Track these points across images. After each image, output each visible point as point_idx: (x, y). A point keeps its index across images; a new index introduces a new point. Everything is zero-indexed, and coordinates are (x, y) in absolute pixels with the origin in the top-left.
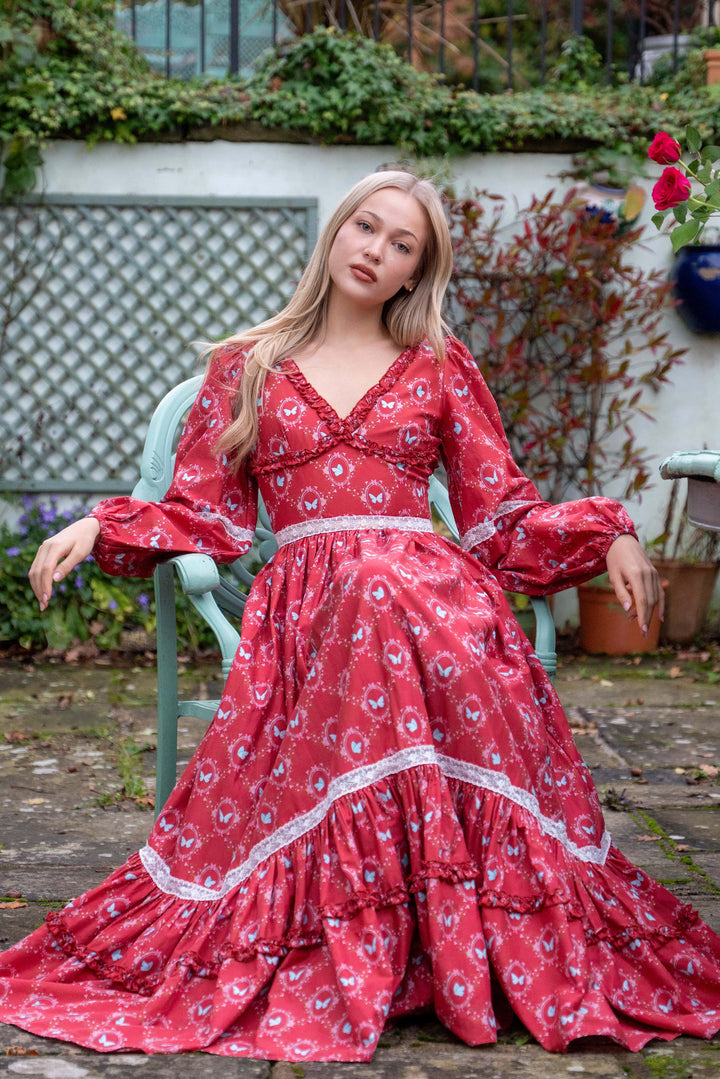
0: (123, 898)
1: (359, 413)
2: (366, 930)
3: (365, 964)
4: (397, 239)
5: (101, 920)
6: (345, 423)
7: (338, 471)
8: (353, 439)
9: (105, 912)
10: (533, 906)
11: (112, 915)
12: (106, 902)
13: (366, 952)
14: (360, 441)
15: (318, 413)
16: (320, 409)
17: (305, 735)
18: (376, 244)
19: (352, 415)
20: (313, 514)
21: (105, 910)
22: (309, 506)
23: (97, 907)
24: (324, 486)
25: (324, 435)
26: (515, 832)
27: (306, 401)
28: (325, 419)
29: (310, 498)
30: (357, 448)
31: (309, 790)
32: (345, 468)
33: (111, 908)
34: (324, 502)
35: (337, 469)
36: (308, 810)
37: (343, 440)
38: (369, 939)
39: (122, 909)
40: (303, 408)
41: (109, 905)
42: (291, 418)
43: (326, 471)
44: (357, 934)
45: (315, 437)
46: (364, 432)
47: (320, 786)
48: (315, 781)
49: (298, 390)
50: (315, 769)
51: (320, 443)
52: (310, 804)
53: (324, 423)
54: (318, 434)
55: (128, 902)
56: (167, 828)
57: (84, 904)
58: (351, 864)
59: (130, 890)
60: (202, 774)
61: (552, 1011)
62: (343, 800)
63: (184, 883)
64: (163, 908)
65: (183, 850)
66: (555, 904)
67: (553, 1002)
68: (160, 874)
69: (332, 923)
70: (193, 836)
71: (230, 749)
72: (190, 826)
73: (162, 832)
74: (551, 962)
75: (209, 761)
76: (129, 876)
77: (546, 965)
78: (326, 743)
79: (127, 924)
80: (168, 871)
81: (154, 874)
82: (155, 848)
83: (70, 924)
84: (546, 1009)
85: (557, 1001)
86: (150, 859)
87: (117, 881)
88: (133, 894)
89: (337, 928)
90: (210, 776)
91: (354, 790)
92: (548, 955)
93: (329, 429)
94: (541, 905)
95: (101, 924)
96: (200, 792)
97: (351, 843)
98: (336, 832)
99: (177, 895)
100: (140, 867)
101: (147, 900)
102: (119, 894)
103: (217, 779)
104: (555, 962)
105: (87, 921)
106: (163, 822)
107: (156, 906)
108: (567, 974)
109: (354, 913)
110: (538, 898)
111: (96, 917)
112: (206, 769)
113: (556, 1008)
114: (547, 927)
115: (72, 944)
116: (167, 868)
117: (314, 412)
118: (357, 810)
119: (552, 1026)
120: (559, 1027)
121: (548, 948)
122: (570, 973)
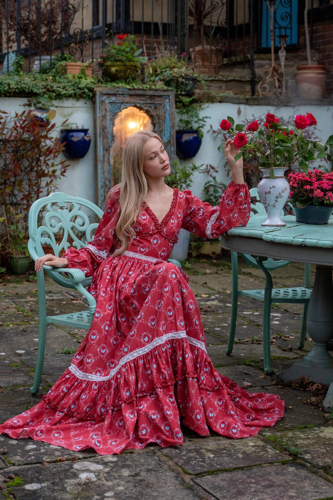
0: (68, 385)
5: (62, 394)
8: (162, 232)
9: (63, 391)
10: (215, 389)
11: (65, 392)
12: (62, 387)
15: (153, 220)
16: (153, 218)
20: (142, 252)
21: (62, 390)
22: (142, 249)
23: (59, 390)
25: (154, 228)
26: (207, 363)
27: (149, 214)
28: (155, 222)
29: (143, 247)
30: (163, 235)
31: (143, 341)
32: (157, 241)
33: (64, 389)
34: (147, 250)
35: (155, 241)
36: (142, 348)
37: (159, 231)
39: (68, 389)
40: (148, 217)
41: (64, 388)
42: (144, 220)
43: (152, 240)
47: (146, 339)
48: (144, 338)
49: (146, 209)
50: (144, 333)
51: (153, 231)
53: (154, 224)
55: (69, 386)
56: (79, 358)
57: (55, 390)
58: (165, 369)
59: (69, 381)
60: (92, 336)
61: (223, 426)
62: (160, 346)
63: (89, 374)
64: (84, 385)
65: (88, 363)
66: (224, 389)
67: (223, 423)
68: (78, 373)
69: (159, 390)
70: (91, 358)
71: (102, 327)
72: (90, 354)
73: (77, 359)
74: (221, 408)
75: (94, 331)
76: (68, 376)
77: (219, 409)
78: (149, 324)
79: (72, 394)
80: (80, 372)
81: (76, 373)
82: (75, 364)
83: (51, 398)
84: (220, 425)
85: (227, 423)
86: (73, 369)
87: (64, 379)
88: (71, 382)
89: (160, 392)
90: (95, 336)
91: (163, 343)
92: (221, 406)
93: (156, 226)
94: (217, 389)
95: (62, 395)
96: (92, 342)
97: (164, 362)
98: (158, 357)
99: (87, 379)
100: (70, 372)
101: (76, 383)
102: (66, 384)
103: (98, 337)
104: (223, 409)
105: (57, 396)
106: (77, 356)
107: (81, 385)
108: (228, 413)
109: (166, 387)
110: (216, 386)
111: (60, 393)
112: (94, 334)
113: (225, 425)
114: (220, 397)
115: (54, 405)
116: (79, 371)
117: (151, 219)
118: (164, 350)
119: (223, 431)
120: (230, 432)
121: (220, 404)
122: (230, 413)
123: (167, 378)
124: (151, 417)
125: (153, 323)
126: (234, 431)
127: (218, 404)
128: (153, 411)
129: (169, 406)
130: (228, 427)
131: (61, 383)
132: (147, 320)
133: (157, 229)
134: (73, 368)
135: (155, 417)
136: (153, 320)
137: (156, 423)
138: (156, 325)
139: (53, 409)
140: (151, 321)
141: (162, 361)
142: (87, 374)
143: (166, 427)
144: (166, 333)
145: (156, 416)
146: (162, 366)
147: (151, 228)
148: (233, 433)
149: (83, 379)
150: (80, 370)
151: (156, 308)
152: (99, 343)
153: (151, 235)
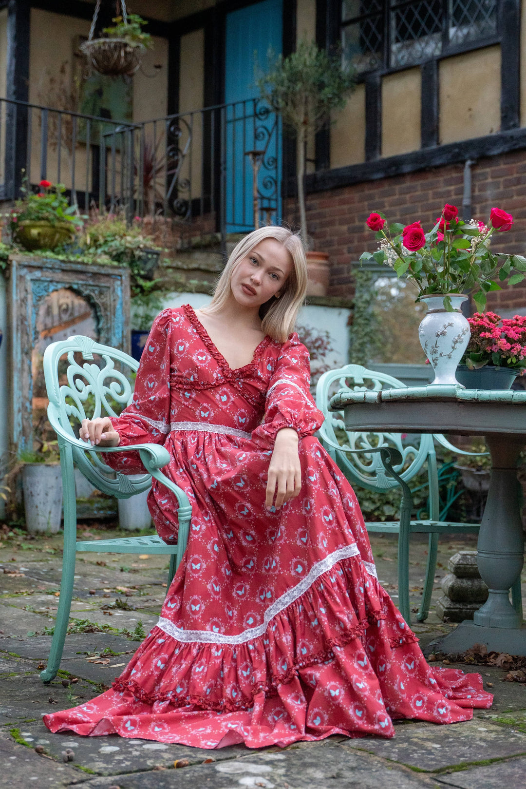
0: (163, 655)
2: (358, 652)
3: (361, 673)
4: (272, 272)
5: (156, 673)
6: (233, 372)
7: (224, 398)
8: (235, 383)
9: (157, 668)
11: (161, 668)
12: (154, 661)
13: (360, 665)
14: (239, 385)
16: (219, 360)
17: (285, 541)
18: (258, 275)
20: (204, 419)
21: (156, 666)
22: (203, 414)
23: (151, 667)
24: (215, 405)
25: (219, 375)
28: (222, 367)
29: (205, 410)
30: (236, 388)
31: (293, 573)
32: (229, 398)
33: (159, 664)
34: (212, 414)
36: (295, 585)
37: (229, 381)
38: (360, 658)
39: (166, 662)
40: (209, 357)
41: (157, 662)
42: (202, 362)
43: (217, 397)
44: (352, 655)
45: (214, 375)
46: (242, 380)
47: (300, 569)
48: (296, 567)
49: (207, 346)
50: (294, 560)
51: (217, 379)
52: (296, 581)
53: (221, 369)
54: (216, 374)
55: (166, 656)
56: (173, 606)
57: (142, 667)
58: (341, 612)
59: (165, 649)
60: (193, 565)
61: (419, 704)
62: (325, 575)
63: (202, 632)
64: (194, 651)
65: (195, 613)
66: (414, 642)
67: (419, 698)
68: (177, 634)
69: (338, 648)
70: (198, 603)
71: (209, 547)
72: (196, 597)
73: (170, 609)
74: (413, 675)
75: (196, 556)
76: (160, 641)
77: (410, 678)
78: (299, 543)
79: (174, 670)
80: (181, 630)
81: (174, 634)
82: (169, 618)
83: (139, 682)
84: (415, 702)
85: (426, 699)
86: (168, 627)
87: (154, 647)
88: (167, 650)
89: (341, 652)
90: (199, 565)
91: (329, 569)
92: (411, 671)
93: (223, 373)
94: (404, 642)
95: (157, 675)
96: (196, 576)
97: (338, 600)
98: (326, 594)
99: (199, 641)
100: (164, 633)
101: (177, 652)
102: (159, 654)
103: (204, 566)
104: (416, 675)
105: (149, 676)
106: (170, 603)
107: (190, 652)
108: (427, 682)
109: (348, 642)
110: (400, 638)
111: (152, 672)
112: (196, 562)
113: (423, 702)
114: (408, 655)
115: (145, 694)
116: (178, 629)
117: (215, 361)
118: (333, 580)
119: (421, 711)
120: (435, 714)
121: (410, 668)
122: (430, 682)
123: (349, 626)
124: (330, 694)
125: (304, 540)
126: (442, 711)
127: (406, 667)
128: (333, 683)
129: (360, 675)
130: (430, 705)
131: (151, 654)
132: (294, 537)
133: (226, 377)
134: (166, 625)
135: (337, 693)
136: (303, 535)
137: (339, 704)
138: (310, 542)
139: (144, 702)
140: (301, 537)
141: (335, 599)
142: (198, 632)
143: (357, 711)
144: (330, 552)
145: (338, 691)
146: (335, 608)
148: (440, 715)
149: (189, 642)
150: (179, 627)
151: (304, 512)
152: (207, 575)
153: (215, 387)
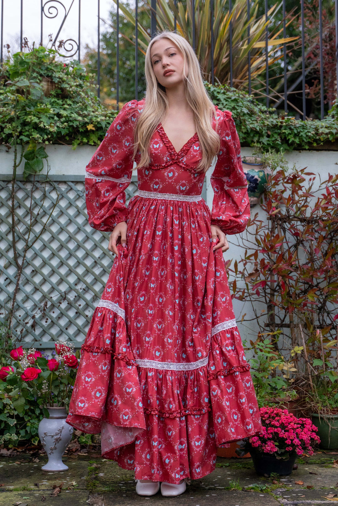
1: (184, 151)
6: (178, 155)
7: (171, 175)
8: (180, 162)
14: (183, 163)
15: (168, 149)
16: (168, 146)
19: (181, 151)
20: (155, 190)
22: (155, 187)
24: (163, 180)
25: (168, 158)
27: (163, 142)
28: (170, 152)
29: (156, 183)
30: (181, 166)
32: (174, 174)
34: (161, 186)
35: (170, 174)
37: (176, 163)
40: (162, 145)
42: (156, 149)
43: (166, 174)
46: (185, 159)
49: (161, 136)
51: (167, 162)
93: (171, 157)
117: (166, 148)
133: (173, 160)
147: (165, 159)
153: (165, 167)
